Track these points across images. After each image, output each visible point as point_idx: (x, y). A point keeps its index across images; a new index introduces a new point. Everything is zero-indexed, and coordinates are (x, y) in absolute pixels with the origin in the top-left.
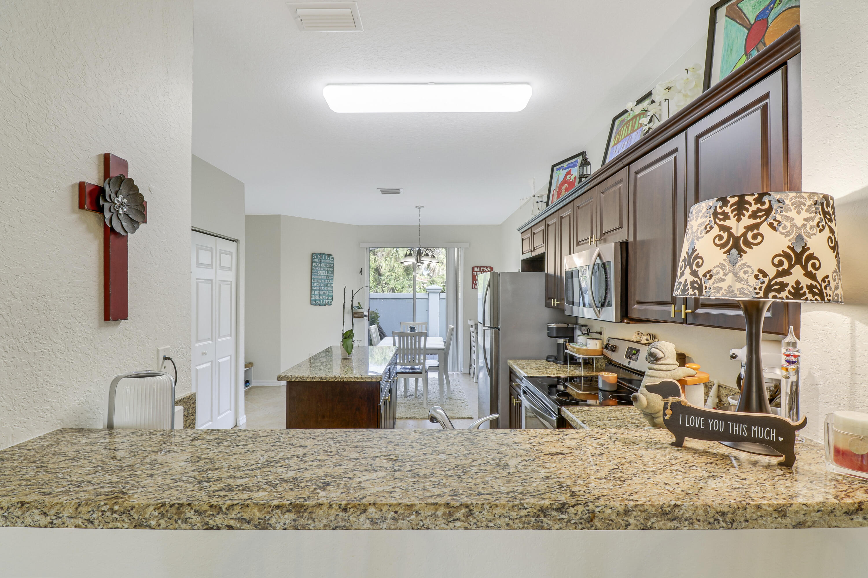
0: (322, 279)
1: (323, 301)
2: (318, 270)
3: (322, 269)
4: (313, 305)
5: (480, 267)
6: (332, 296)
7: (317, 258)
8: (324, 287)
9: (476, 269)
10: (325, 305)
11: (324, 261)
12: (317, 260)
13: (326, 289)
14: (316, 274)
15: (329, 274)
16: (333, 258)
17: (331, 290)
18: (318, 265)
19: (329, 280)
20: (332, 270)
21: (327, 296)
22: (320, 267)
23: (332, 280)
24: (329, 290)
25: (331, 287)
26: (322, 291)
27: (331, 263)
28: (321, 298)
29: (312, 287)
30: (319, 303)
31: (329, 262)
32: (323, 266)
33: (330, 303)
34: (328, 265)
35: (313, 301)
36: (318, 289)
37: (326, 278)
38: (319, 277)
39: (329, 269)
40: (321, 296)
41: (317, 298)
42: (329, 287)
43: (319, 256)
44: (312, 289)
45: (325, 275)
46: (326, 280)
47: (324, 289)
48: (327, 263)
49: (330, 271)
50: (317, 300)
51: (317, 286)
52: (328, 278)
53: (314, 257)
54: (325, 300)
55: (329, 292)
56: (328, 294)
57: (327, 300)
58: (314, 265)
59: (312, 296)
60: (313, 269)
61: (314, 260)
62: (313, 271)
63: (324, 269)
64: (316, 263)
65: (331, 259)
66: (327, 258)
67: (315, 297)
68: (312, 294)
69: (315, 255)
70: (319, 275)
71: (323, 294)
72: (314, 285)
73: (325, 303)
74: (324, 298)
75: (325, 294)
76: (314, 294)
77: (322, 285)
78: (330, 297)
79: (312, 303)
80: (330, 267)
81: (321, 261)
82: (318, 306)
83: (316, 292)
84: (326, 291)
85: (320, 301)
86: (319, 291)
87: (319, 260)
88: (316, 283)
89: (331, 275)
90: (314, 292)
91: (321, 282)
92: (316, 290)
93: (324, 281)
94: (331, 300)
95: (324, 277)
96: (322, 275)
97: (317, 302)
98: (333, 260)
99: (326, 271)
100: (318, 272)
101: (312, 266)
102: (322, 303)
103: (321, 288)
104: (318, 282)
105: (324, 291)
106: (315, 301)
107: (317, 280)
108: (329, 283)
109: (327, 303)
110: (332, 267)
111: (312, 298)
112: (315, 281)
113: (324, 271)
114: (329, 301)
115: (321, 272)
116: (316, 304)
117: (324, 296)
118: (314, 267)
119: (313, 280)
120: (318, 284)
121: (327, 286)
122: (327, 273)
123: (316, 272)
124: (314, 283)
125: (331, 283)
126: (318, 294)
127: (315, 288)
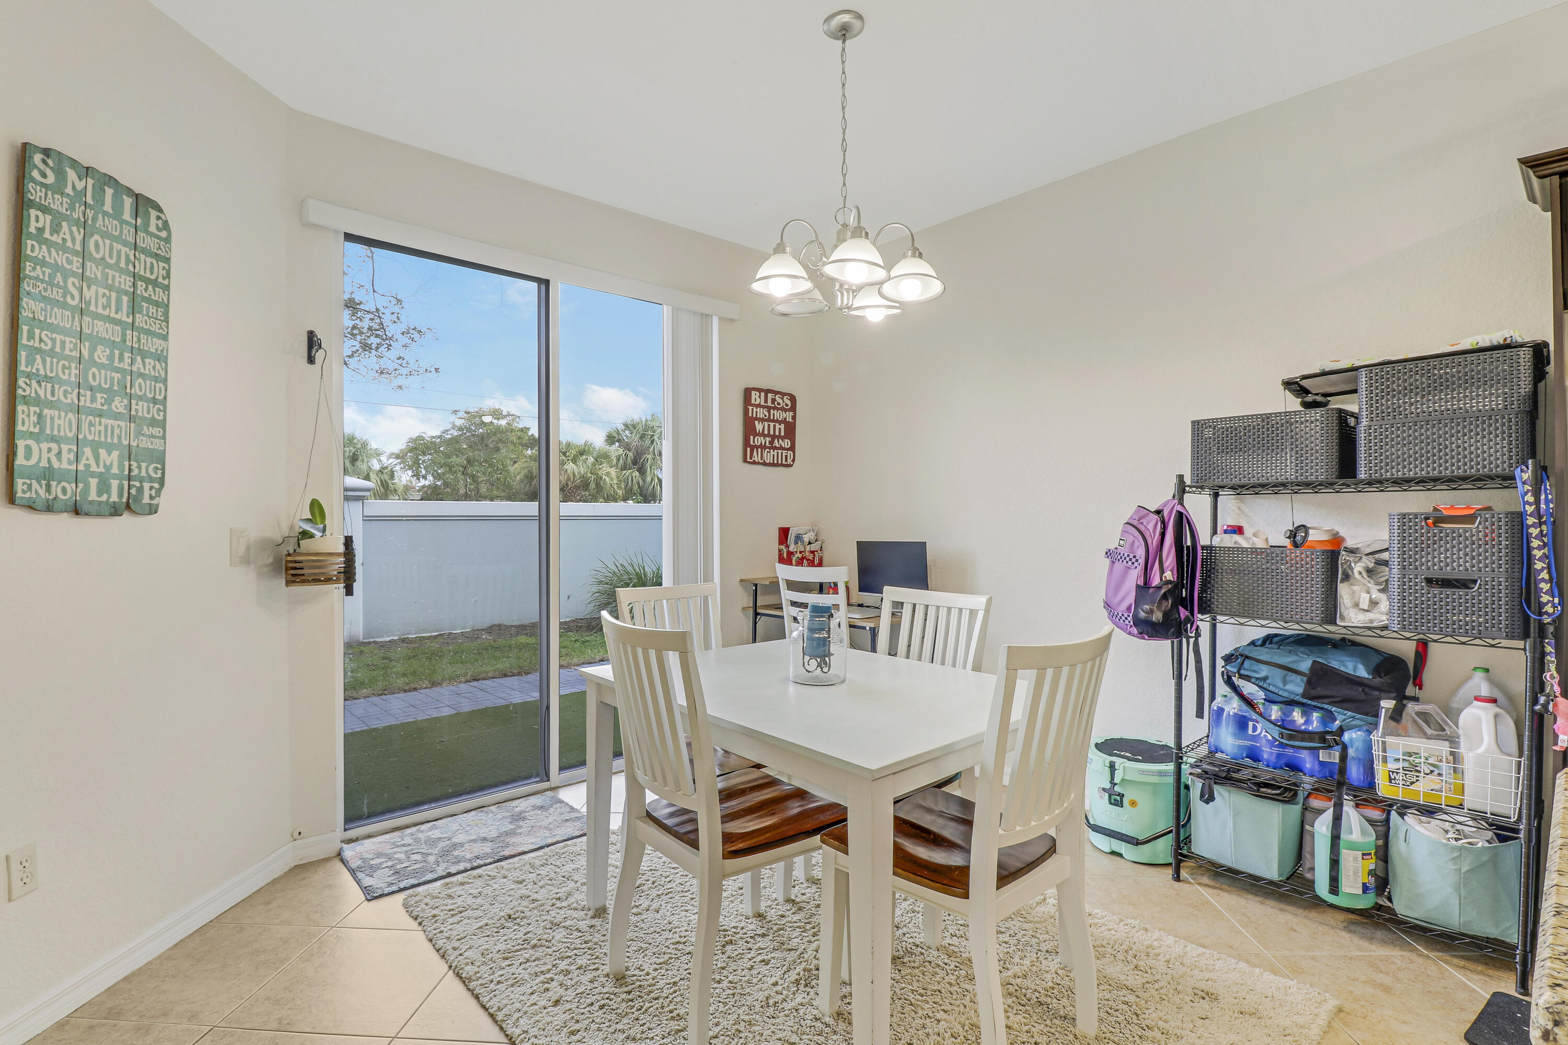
0: (97, 341)
1: (104, 487)
2: (65, 273)
3: (92, 270)
4: (30, 507)
5: (767, 391)
6: (160, 458)
7: (58, 188)
8: (110, 394)
9: (755, 397)
10: (115, 511)
11: (112, 225)
12: (57, 203)
13: (119, 405)
14: (56, 294)
15: (139, 320)
16: (166, 226)
17: (153, 423)
18: (72, 235)
19: (144, 355)
20: (159, 295)
21: (130, 454)
22: (84, 254)
23: (161, 358)
24: (141, 418)
25: (154, 401)
26: (91, 418)
27: (157, 256)
28: (87, 462)
29: (21, 382)
30: (70, 498)
31: (140, 244)
32: (103, 259)
33: (146, 500)
34: (132, 258)
35: (28, 481)
36: (66, 397)
37: (125, 341)
38: (73, 318)
39: (139, 283)
40: (88, 451)
41: (59, 460)
42: (140, 398)
43: (71, 175)
44: (20, 392)
45: (113, 315)
46: (117, 352)
47: (105, 407)
48: (125, 243)
49: (148, 300)
50: (62, 476)
51: (61, 382)
52: (135, 339)
53: (36, 167)
54: (115, 477)
55: (139, 433)
56: (134, 441)
57: (126, 483)
58: (41, 230)
59: (21, 444)
60: (29, 252)
61: (35, 193)
62: (28, 268)
63: (107, 279)
64: (49, 218)
65: (152, 228)
66: (127, 215)
67: (45, 456)
68: (19, 427)
69: (44, 162)
70: (72, 309)
71: (100, 437)
72: (34, 371)
73: (114, 498)
74: (108, 464)
75: (109, 440)
76: (37, 430)
77: (97, 377)
78: (144, 465)
79: (19, 494)
80: (148, 275)
81: (90, 222)
82: (65, 521)
83: (52, 418)
84: (122, 424)
85: (81, 485)
86: (70, 415)
87: (72, 207)
88: (55, 360)
89: (155, 328)
90: (40, 416)
91: (85, 353)
92: (51, 405)
93: (111, 357)
94: (156, 485)
95: (110, 331)
96: (92, 308)
97: (56, 489)
98: (168, 240)
99: (120, 292)
100: (65, 282)
101: (25, 231)
102: (93, 496)
103: (85, 396)
104: (67, 352)
105: (110, 422)
106: (44, 482)
107: (59, 337)
108: (141, 375)
109: (124, 500)
110: (160, 280)
111: (20, 460)
112: (41, 340)
113: (110, 288)
114: (140, 490)
115: (89, 287)
116: (51, 503)
117: (109, 455)
118: (40, 244)
119: (25, 329)
120: (69, 368)
121: (128, 390)
122: (128, 307)
123: (56, 282)
124: (39, 351)
125: (156, 379)
126: (70, 435)
127: (42, 391)
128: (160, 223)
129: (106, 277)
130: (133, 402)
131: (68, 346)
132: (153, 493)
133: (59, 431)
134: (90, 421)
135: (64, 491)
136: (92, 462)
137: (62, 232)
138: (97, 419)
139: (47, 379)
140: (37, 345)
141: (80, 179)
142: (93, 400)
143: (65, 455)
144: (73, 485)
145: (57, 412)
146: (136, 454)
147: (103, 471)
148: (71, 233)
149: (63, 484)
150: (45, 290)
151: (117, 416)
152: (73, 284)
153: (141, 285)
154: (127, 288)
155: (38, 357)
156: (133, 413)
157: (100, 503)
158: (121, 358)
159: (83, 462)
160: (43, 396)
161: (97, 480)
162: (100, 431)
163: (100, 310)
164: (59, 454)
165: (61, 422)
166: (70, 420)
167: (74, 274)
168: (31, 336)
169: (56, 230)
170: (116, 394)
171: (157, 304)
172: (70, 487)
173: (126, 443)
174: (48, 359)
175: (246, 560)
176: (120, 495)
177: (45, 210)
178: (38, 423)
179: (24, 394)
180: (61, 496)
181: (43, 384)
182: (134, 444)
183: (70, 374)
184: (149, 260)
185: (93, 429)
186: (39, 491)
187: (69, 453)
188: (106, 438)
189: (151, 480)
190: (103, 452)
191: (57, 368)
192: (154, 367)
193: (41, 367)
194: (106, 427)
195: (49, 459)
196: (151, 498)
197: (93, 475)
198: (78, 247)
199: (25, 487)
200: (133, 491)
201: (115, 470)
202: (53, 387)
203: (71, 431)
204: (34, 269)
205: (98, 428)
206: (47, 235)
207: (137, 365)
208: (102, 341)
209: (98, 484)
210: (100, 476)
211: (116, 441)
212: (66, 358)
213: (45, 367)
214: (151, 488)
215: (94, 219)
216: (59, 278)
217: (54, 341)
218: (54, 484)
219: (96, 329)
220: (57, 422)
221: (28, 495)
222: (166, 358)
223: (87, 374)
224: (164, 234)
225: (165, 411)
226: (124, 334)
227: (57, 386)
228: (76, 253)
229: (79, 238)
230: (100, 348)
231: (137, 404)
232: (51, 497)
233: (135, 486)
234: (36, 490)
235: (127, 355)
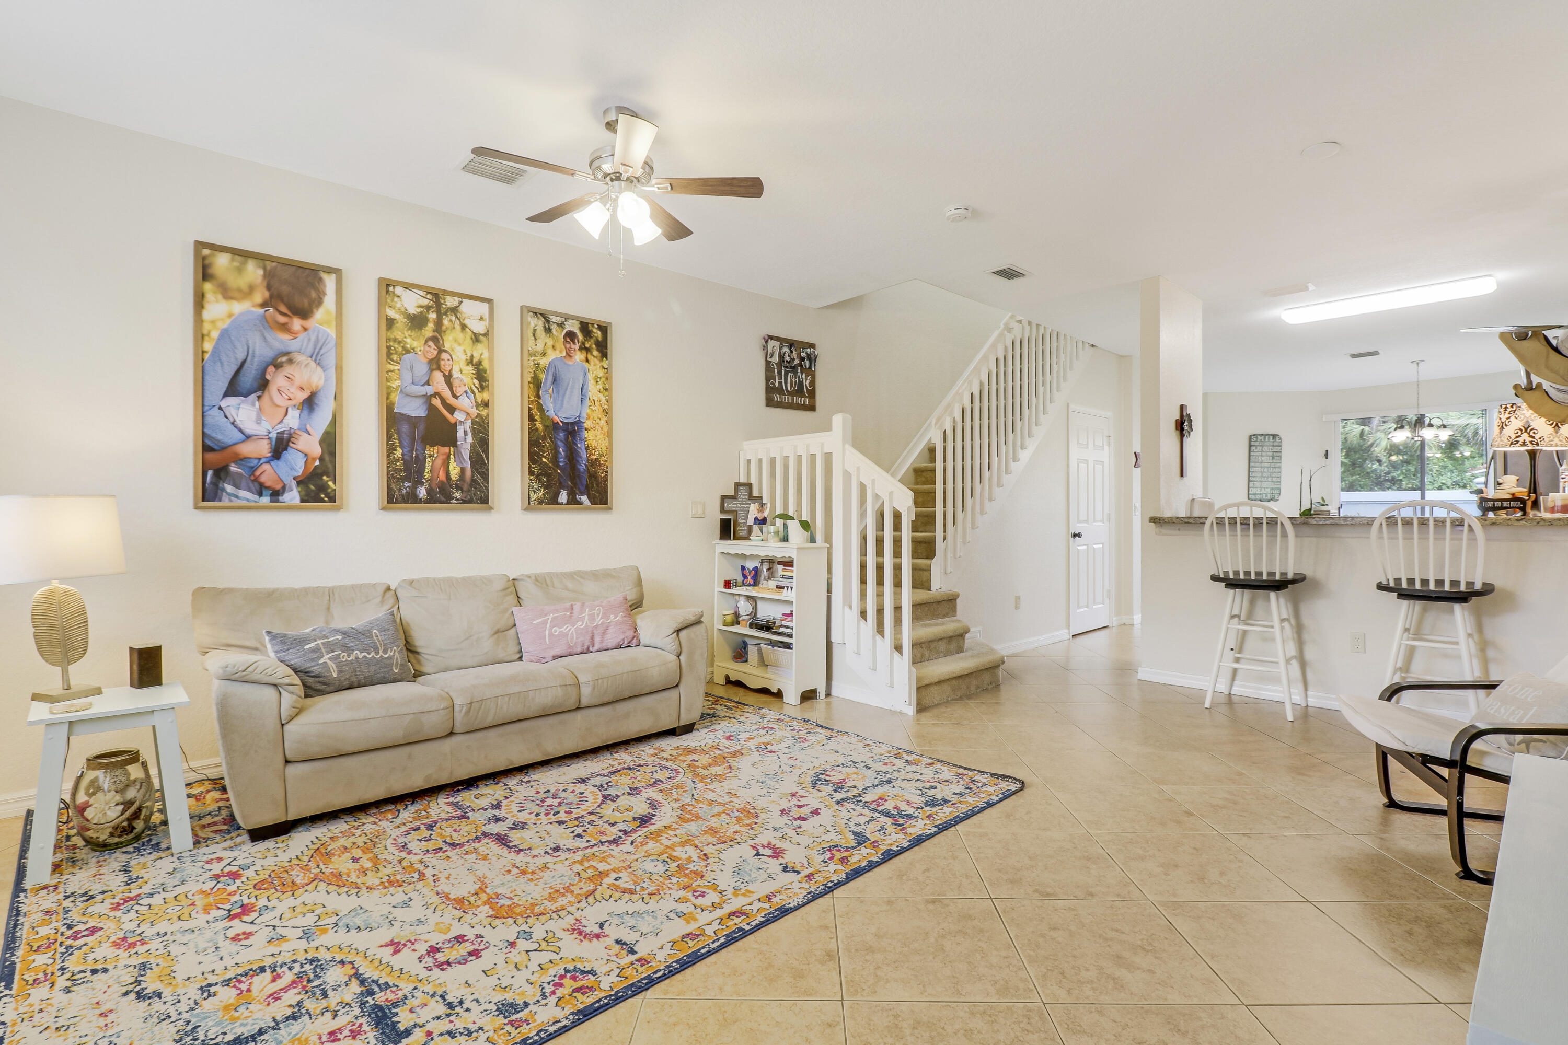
0: (1264, 467)
1: (1266, 496)
2: (1258, 456)
3: (1264, 454)
6: (1279, 489)
7: (1256, 441)
8: (1268, 477)
10: (1269, 501)
11: (1268, 444)
12: (1257, 444)
13: (1270, 479)
14: (1256, 461)
15: (1274, 461)
16: (1281, 439)
17: (1278, 482)
19: (1275, 468)
20: (1279, 454)
21: (1272, 489)
22: (1262, 451)
23: (1280, 467)
24: (1276, 482)
25: (1278, 478)
27: (1279, 446)
29: (1250, 478)
30: (1259, 498)
31: (1275, 444)
32: (1268, 451)
34: (1274, 448)
35: (1252, 495)
36: (1259, 479)
37: (1271, 466)
38: (1260, 464)
39: (1275, 452)
40: (1263, 489)
42: (1276, 478)
43: (1260, 437)
44: (1250, 480)
45: (1269, 461)
46: (1270, 469)
47: (1267, 480)
48: (1272, 446)
49: (1276, 456)
50: (1258, 494)
51: (1257, 477)
52: (1275, 465)
53: (1253, 439)
54: (1269, 494)
55: (1274, 484)
57: (1271, 495)
58: (1253, 450)
59: (1250, 489)
60: (1251, 454)
61: (1252, 443)
62: (1251, 457)
63: (1268, 455)
64: (1255, 447)
65: (1277, 440)
66: (1271, 440)
67: (1255, 491)
68: (1250, 486)
69: (1254, 437)
70: (1260, 462)
71: (1265, 486)
72: (1253, 476)
73: (1269, 498)
74: (1267, 491)
76: (1253, 486)
77: (1265, 474)
78: (1275, 491)
79: (1250, 498)
80: (1277, 449)
81: (1264, 445)
84: (1271, 483)
85: (1262, 496)
86: (1260, 482)
87: (1260, 443)
89: (1279, 461)
90: (1254, 484)
91: (1264, 470)
92: (1256, 481)
94: (1279, 495)
95: (1268, 465)
96: (1264, 461)
98: (1281, 442)
99: (1270, 456)
100: (1258, 458)
101: (1250, 451)
102: (1264, 498)
103: (1262, 478)
105: (1268, 483)
107: (1257, 468)
108: (1276, 472)
109: (1271, 498)
110: (1279, 449)
111: (1250, 492)
112: (1254, 470)
114: (1275, 496)
115: (1265, 458)
117: (1268, 489)
118: (1253, 452)
119: (1251, 468)
121: (1272, 476)
122: (1273, 458)
123: (1256, 458)
124: (1253, 472)
125: (1279, 472)
126: (1260, 486)
127: (1254, 479)
128: (1279, 439)
130: (1273, 478)
131: (1259, 470)
136: (1264, 491)
138: (1265, 482)
139: (1255, 477)
141: (1262, 437)
142: (1264, 479)
146: (1274, 489)
147: (1267, 493)
148: (1260, 448)
150: (1254, 460)
151: (1269, 481)
152: (1260, 458)
154: (1273, 455)
156: (1273, 480)
157: (1266, 499)
159: (1262, 491)
163: (1267, 461)
167: (1261, 455)
168: (1252, 470)
169: (1257, 448)
170: (1270, 477)
171: (1279, 456)
172: (1259, 496)
173: (1271, 487)
174: (1255, 473)
177: (1255, 445)
182: (1273, 487)
183: (1259, 475)
184: (1276, 446)
186: (1254, 497)
187: (1259, 490)
188: (1267, 486)
189: (1277, 494)
190: (1266, 489)
192: (1278, 470)
196: (1277, 497)
197: (1264, 494)
201: (1269, 492)
205: (1265, 484)
207: (1274, 470)
211: (1269, 487)
212: (1259, 472)
218: (1256, 496)
219: (1266, 465)
221: (1252, 498)
223: (1263, 474)
225: (1280, 480)
226: (1271, 464)
228: (1260, 452)
229: (1262, 448)
230: (1267, 468)
232: (1256, 498)
233: (1273, 495)
235: (1272, 469)
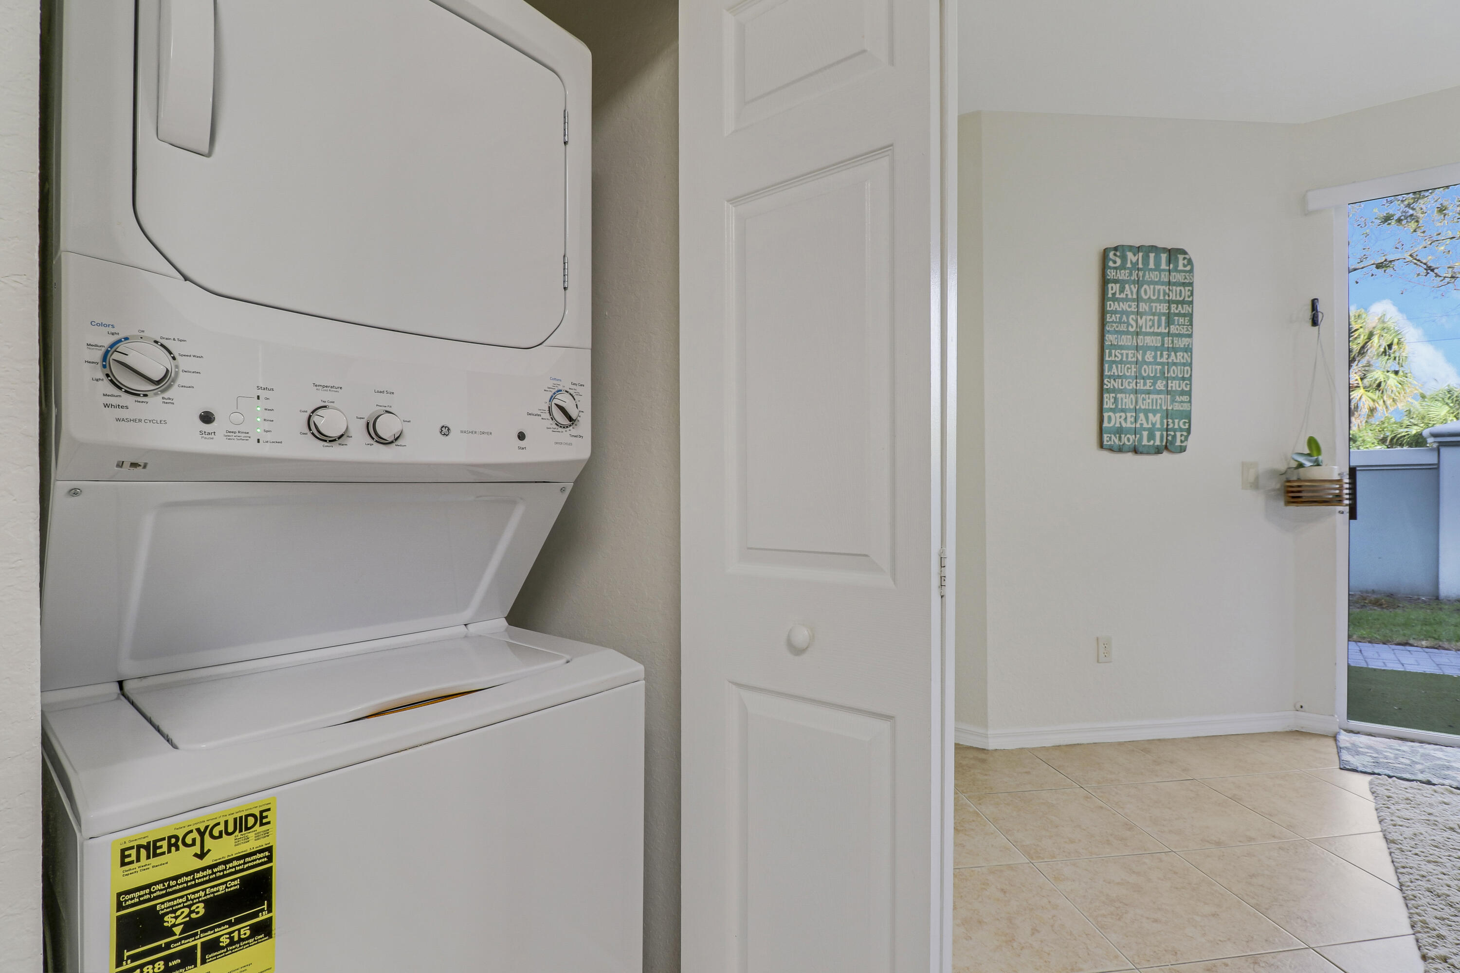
0: (1146, 348)
1: (1151, 437)
2: (1128, 314)
3: (1143, 307)
4: (1111, 449)
6: (1187, 416)
7: (1123, 267)
8: (1155, 379)
10: (1158, 451)
11: (1154, 276)
12: (1123, 275)
13: (1160, 385)
14: (1123, 328)
15: (1173, 329)
16: (1190, 262)
17: (1183, 393)
18: (1130, 291)
19: (1175, 350)
20: (1186, 309)
21: (1167, 415)
22: (1138, 299)
23: (1188, 350)
24: (1175, 391)
25: (1183, 379)
26: (1143, 395)
27: (1184, 284)
28: (1141, 422)
29: (1105, 381)
30: (1132, 444)
31: (1173, 280)
32: (1149, 298)
33: (1178, 443)
34: (1167, 291)
35: (1109, 435)
36: (1129, 385)
37: (1164, 344)
38: (1133, 338)
39: (1172, 305)
40: (1142, 416)
41: (1126, 422)
42: (1174, 379)
43: (1130, 255)
44: (1105, 387)
45: (1156, 330)
46: (1159, 353)
47: (1152, 388)
48: (1163, 284)
49: (1179, 315)
50: (1128, 431)
51: (1126, 377)
52: (1170, 342)
53: (1111, 259)
54: (1158, 430)
55: (1173, 401)
56: (1170, 406)
57: (1165, 433)
58: (1114, 294)
59: (1106, 415)
60: (1108, 309)
61: (1111, 274)
62: (1108, 317)
63: (1152, 310)
64: (1118, 285)
65: (1181, 267)
66: (1164, 266)
67: (1118, 420)
68: (1105, 406)
69: (1115, 255)
70: (1131, 334)
71: (1149, 406)
72: (1112, 374)
73: (1158, 443)
74: (1154, 422)
75: (1154, 408)
76: (1114, 407)
77: (1147, 371)
78: (1176, 421)
79: (1105, 443)
80: (1178, 298)
81: (1141, 279)
82: (1130, 456)
83: (1122, 399)
84: (1162, 396)
85: (1138, 436)
86: (1132, 396)
87: (1131, 274)
88: (1123, 365)
89: (1184, 331)
90: (1115, 399)
91: (1140, 358)
92: (1121, 391)
93: (1155, 357)
94: (1185, 433)
95: (1154, 341)
96: (1144, 330)
97: (1124, 439)
98: (1191, 271)
99: (1160, 315)
100: (1128, 319)
101: (1106, 297)
102: (1145, 442)
103: (1140, 383)
104: (1130, 359)
105: (1155, 396)
106: (1117, 435)
107: (1124, 352)
108: (1175, 364)
109: (1164, 444)
110: (1187, 299)
111: (1106, 424)
112: (1115, 356)
113: (1154, 314)
114: (1174, 437)
115: (1141, 318)
116: (1121, 446)
117: (1155, 416)
118: (1114, 302)
119: (1107, 351)
120: (1131, 368)
121: (1166, 375)
122: (1165, 323)
123: (1123, 321)
124: (1114, 362)
125: (1184, 365)
126: (1132, 407)
127: (1117, 384)
128: (1186, 262)
129: (1151, 308)
130: (1170, 382)
131: (1130, 355)
132: (1183, 438)
133: (1125, 406)
134: (1143, 398)
135: (1128, 440)
136: (1144, 422)
137: (1126, 290)
138: (1147, 396)
139: (1119, 377)
140: (1113, 359)
141: (1135, 255)
142: (1145, 384)
143: (1129, 419)
144: (1134, 436)
145: (1124, 395)
146: (1171, 414)
147: (1151, 426)
148: (1130, 289)
149: (1128, 436)
150: (1117, 327)
151: (1159, 392)
152: (1133, 319)
153: (1173, 306)
154: (1165, 311)
155: (1114, 366)
156: (1169, 388)
157: (1149, 446)
158: (1162, 356)
159: (1139, 422)
160: (1116, 387)
161: (1147, 432)
162: (1149, 403)
163: (1148, 330)
164: (1126, 419)
165: (1127, 400)
166: (1132, 398)
167: (1132, 313)
168: (1110, 355)
169: (1122, 290)
170: (1158, 378)
171: (1184, 315)
172: (1132, 437)
173: (1165, 408)
174: (1119, 366)
175: (1255, 485)
176: (1162, 440)
177: (1116, 281)
178: (1114, 402)
179: (1107, 387)
180: (1127, 443)
181: (1117, 380)
182: (1170, 408)
183: (1131, 372)
184: (1178, 288)
185: (1144, 402)
186: (1115, 440)
187: (1131, 418)
188: (1152, 406)
189: (1181, 430)
190: (1150, 415)
191: (1124, 369)
192: (1183, 357)
193: (1116, 371)
194: (1153, 400)
195: (1120, 422)
196: (1182, 442)
197: (1145, 429)
198: (1135, 296)
199: (1108, 439)
200: (1170, 438)
201: (1158, 426)
202: (1122, 381)
203: (1132, 405)
204: (1111, 317)
205: (1148, 401)
206: (1117, 296)
207: (1171, 358)
208: (1149, 348)
209: (1148, 435)
210: (1149, 429)
211: (1158, 408)
212: (1130, 363)
213: (1118, 371)
214: (1181, 435)
215: (1144, 276)
216: (1124, 318)
217: (1122, 354)
218: (1123, 436)
219: (1146, 342)
220: (1124, 400)
221: (1109, 443)
222: (1191, 349)
223: (1141, 368)
224: (1188, 268)
225: (1191, 384)
226: (1163, 341)
227: (1124, 380)
228: (1133, 300)
229: (1135, 290)
230: (1148, 352)
231: (1172, 383)
232: (1121, 444)
233: (1170, 434)
234: (1114, 440)
235: (1165, 353)
